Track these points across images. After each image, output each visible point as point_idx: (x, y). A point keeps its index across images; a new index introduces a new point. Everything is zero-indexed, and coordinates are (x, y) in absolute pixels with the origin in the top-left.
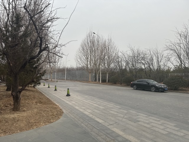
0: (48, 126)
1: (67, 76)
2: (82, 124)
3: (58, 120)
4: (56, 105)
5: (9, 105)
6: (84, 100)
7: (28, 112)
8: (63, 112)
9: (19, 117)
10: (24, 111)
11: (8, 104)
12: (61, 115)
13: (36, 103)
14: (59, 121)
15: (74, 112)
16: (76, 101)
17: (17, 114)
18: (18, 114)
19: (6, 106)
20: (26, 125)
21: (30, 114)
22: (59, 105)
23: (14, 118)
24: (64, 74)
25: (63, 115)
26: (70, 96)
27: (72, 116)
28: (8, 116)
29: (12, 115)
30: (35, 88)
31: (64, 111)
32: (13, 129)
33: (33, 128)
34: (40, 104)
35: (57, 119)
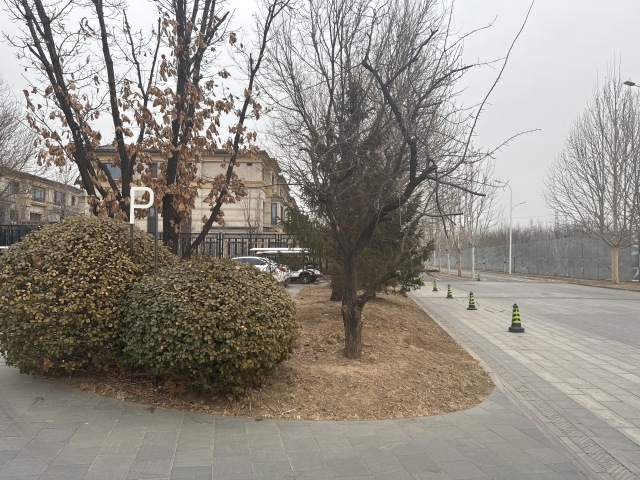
0: (438, 418)
1: (514, 259)
2: (565, 440)
3: (474, 405)
4: (471, 358)
5: (335, 340)
6: (581, 354)
7: (383, 365)
8: (492, 385)
9: (359, 376)
10: (372, 361)
11: (333, 337)
12: (484, 392)
13: (407, 341)
14: (477, 410)
15: (534, 389)
16: (546, 354)
17: (354, 366)
18: (357, 369)
19: (329, 343)
20: (376, 404)
21: (388, 373)
22: (479, 359)
23: (346, 378)
24: (502, 252)
25: (494, 393)
26: (522, 331)
27: (525, 403)
28: (333, 369)
29: (341, 367)
30: (405, 296)
31: (497, 380)
32: (344, 407)
33: (395, 417)
34: (418, 346)
35: (471, 404)
